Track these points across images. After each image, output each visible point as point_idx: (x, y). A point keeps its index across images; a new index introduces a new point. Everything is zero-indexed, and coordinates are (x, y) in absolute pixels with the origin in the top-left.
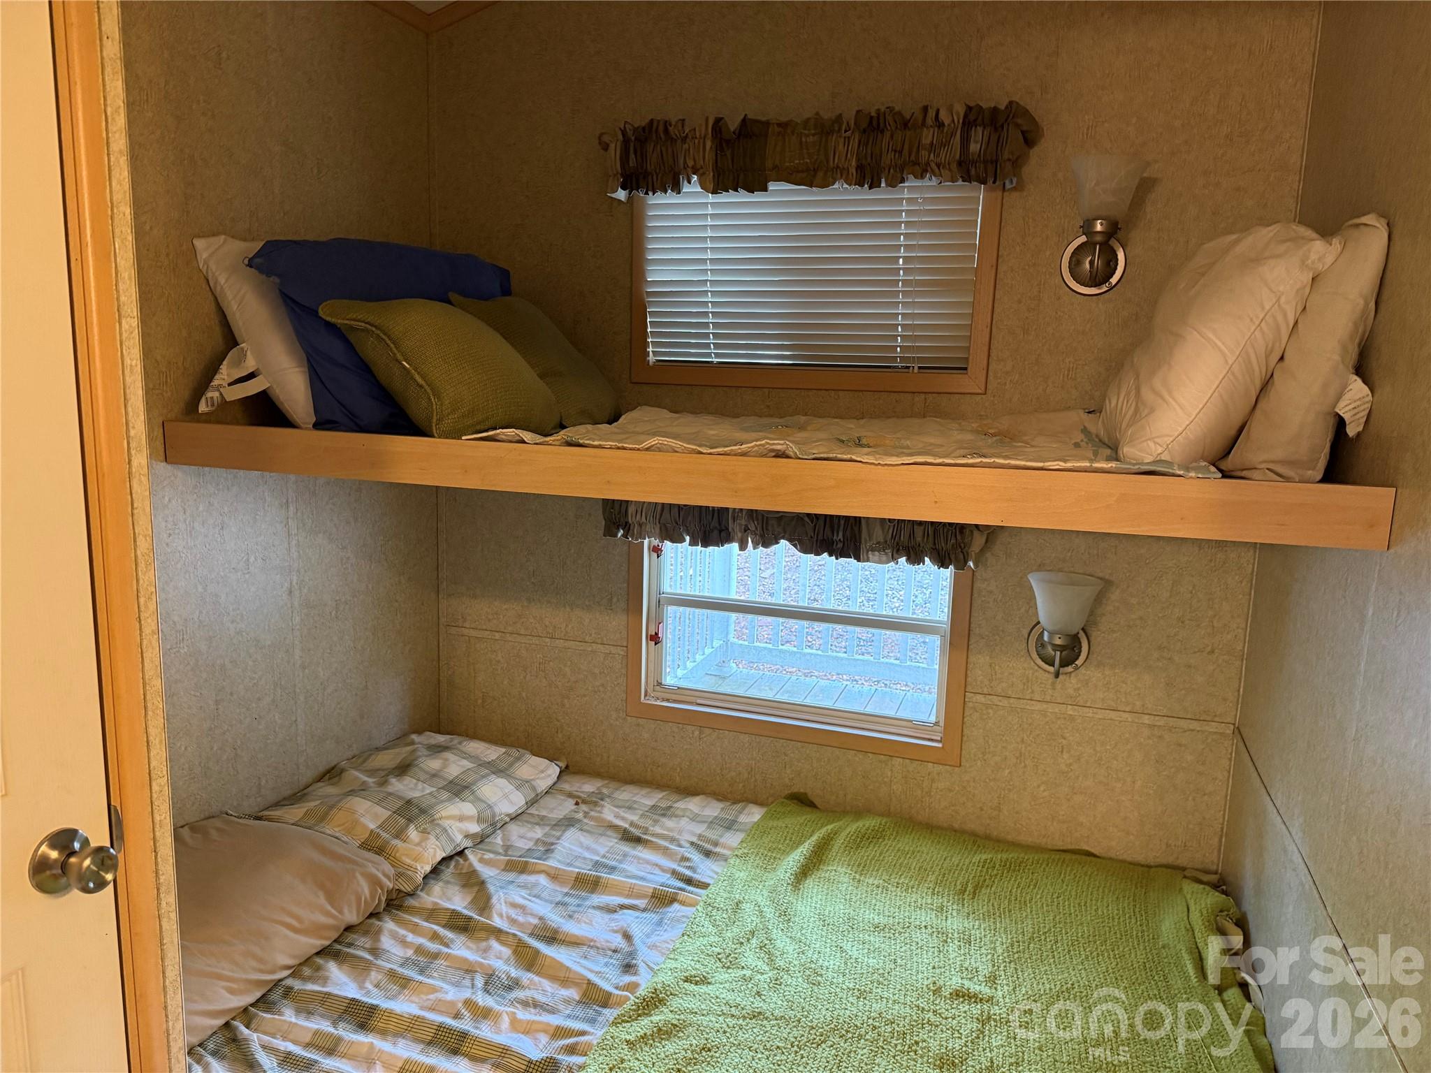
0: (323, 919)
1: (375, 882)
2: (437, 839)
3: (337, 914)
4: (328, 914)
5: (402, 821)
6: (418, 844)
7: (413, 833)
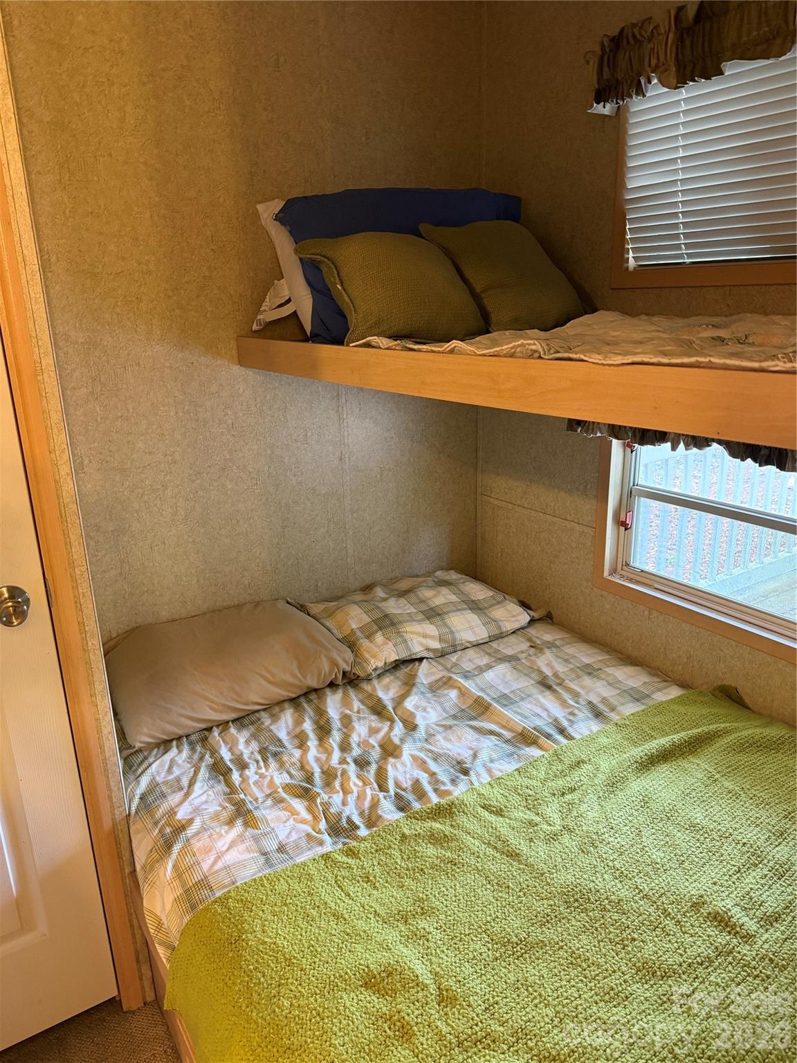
0: (291, 679)
1: (334, 664)
2: (395, 645)
3: (302, 679)
4: (295, 676)
5: (375, 627)
6: (379, 647)
7: (379, 638)
